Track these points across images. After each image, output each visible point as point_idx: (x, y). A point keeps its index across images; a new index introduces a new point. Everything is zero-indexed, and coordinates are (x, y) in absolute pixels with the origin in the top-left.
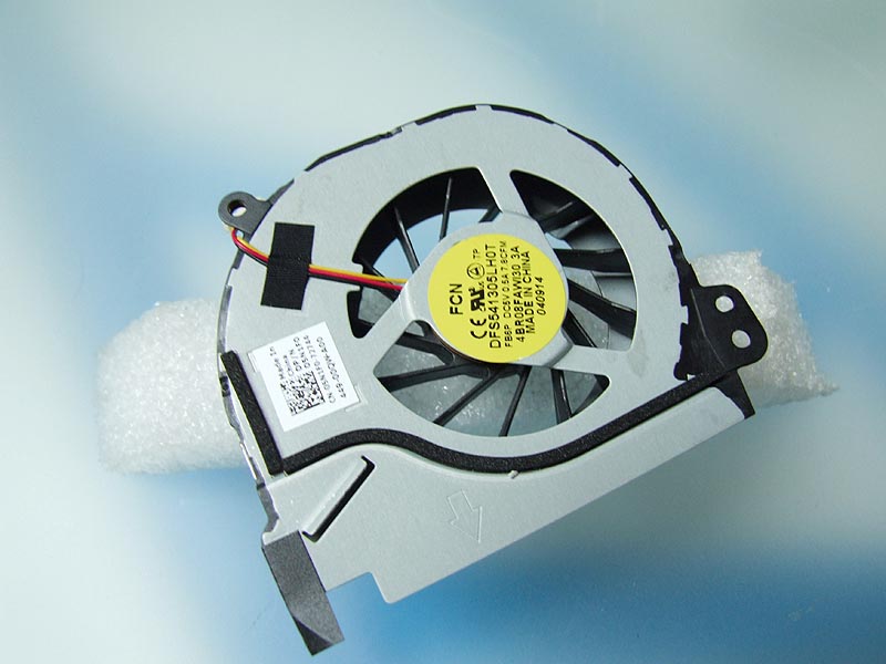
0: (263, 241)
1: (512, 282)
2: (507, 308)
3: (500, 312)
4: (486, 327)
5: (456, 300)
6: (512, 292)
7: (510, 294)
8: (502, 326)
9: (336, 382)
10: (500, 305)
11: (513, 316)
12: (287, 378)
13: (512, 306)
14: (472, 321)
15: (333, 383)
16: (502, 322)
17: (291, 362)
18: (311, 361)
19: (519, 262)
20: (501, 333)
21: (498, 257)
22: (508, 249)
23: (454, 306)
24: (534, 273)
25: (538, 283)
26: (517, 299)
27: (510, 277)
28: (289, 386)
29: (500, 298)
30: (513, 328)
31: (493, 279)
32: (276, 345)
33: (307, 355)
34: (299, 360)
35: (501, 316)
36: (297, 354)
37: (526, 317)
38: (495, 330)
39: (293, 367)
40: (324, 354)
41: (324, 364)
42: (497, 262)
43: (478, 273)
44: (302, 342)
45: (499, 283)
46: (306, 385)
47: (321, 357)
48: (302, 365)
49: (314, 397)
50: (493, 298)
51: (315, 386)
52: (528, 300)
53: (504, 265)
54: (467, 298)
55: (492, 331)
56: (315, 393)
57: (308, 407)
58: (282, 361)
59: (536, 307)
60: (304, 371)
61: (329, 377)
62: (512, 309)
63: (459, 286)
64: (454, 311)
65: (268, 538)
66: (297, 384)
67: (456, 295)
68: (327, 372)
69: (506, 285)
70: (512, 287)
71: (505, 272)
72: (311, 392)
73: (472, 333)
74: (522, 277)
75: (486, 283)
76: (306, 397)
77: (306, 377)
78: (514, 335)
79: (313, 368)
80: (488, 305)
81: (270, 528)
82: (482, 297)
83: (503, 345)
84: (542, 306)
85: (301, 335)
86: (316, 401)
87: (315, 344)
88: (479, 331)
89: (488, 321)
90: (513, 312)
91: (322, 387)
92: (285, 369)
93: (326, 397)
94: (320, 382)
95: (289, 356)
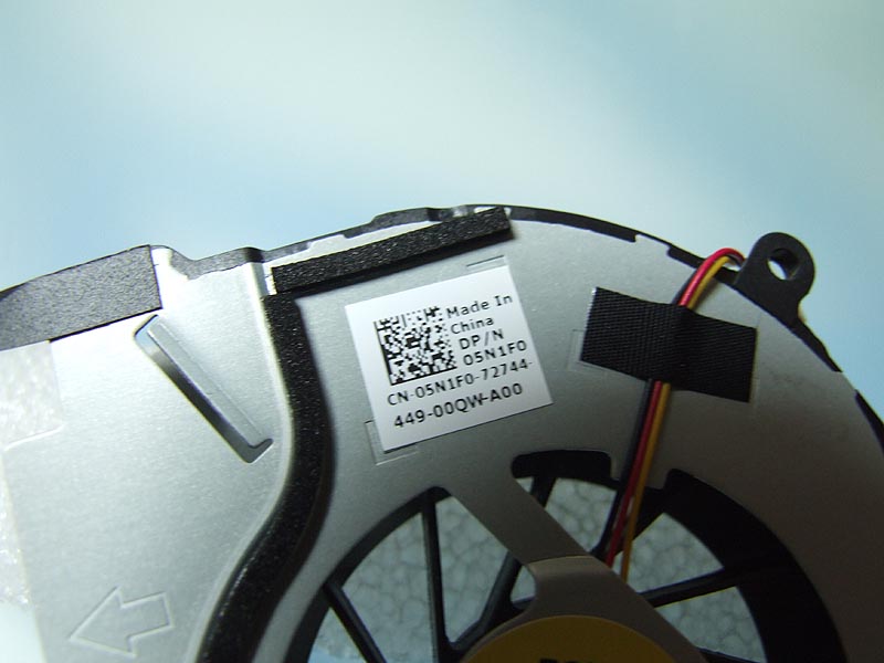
0: (728, 305)
9: (428, 410)
12: (448, 322)
15: (427, 404)
17: (479, 331)
18: (476, 369)
28: (432, 322)
32: (515, 308)
33: (488, 363)
36: (494, 344)
39: (468, 334)
40: (487, 394)
41: (466, 391)
44: (517, 356)
46: (429, 354)
47: (482, 387)
48: (471, 351)
49: (407, 364)
51: (426, 369)
56: (412, 368)
57: (386, 352)
58: (483, 315)
60: (459, 355)
61: (441, 398)
65: (161, 258)
66: (434, 337)
68: (451, 395)
72: (415, 362)
76: (406, 351)
77: (446, 356)
79: (462, 370)
81: (179, 261)
85: (530, 354)
86: (395, 369)
87: (509, 379)
91: (422, 382)
92: (465, 319)
93: (400, 388)
94: (432, 380)
95: (490, 328)
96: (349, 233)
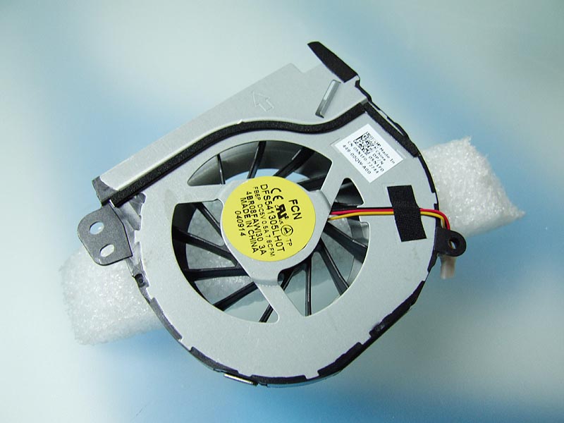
0: (429, 225)
1: (261, 228)
2: (261, 211)
3: (265, 207)
4: (272, 196)
5: (295, 209)
6: (260, 222)
7: (261, 221)
8: (262, 198)
9: (351, 152)
10: (266, 211)
11: (256, 206)
12: (378, 149)
13: (258, 213)
14: (282, 198)
15: (353, 151)
16: (263, 201)
17: (380, 158)
18: (369, 160)
19: (259, 244)
20: (262, 194)
21: (274, 243)
22: (269, 251)
23: (295, 204)
24: (247, 237)
25: (243, 232)
26: (256, 218)
27: (263, 232)
28: (376, 145)
29: (267, 216)
30: (254, 199)
31: (274, 227)
32: (392, 165)
33: (373, 163)
34: (376, 159)
35: (264, 205)
36: (378, 163)
37: (248, 207)
38: (266, 195)
39: (378, 155)
40: (364, 165)
41: (362, 160)
42: (274, 240)
43: (285, 229)
44: (378, 169)
45: (270, 226)
46: (367, 148)
47: (365, 163)
48: (373, 157)
49: (360, 143)
50: (272, 215)
51: (362, 148)
52: (248, 219)
53: (269, 239)
54: (288, 211)
55: (268, 194)
56: (361, 145)
57: (361, 137)
58: (385, 157)
59: (242, 215)
60: (371, 155)
62: (258, 211)
63: (295, 218)
64: (295, 201)
65: (356, 79)
66: (372, 147)
67: (296, 212)
68: (358, 156)
69: (265, 225)
70: (261, 224)
71: (268, 234)
72: (363, 145)
73: (280, 191)
74: (255, 234)
75: (278, 224)
76: (364, 142)
77: (368, 152)
78: (253, 194)
79: (367, 157)
80: (274, 210)
81: (357, 82)
82: (279, 214)
83: (259, 188)
84: (238, 217)
85: (381, 173)
86: (358, 141)
87: (372, 170)
88: (276, 193)
89: (271, 200)
90: (257, 209)
91: (358, 148)
92: (381, 153)
93: (354, 143)
94: (360, 150)
95: (382, 160)
96: (388, 118)
